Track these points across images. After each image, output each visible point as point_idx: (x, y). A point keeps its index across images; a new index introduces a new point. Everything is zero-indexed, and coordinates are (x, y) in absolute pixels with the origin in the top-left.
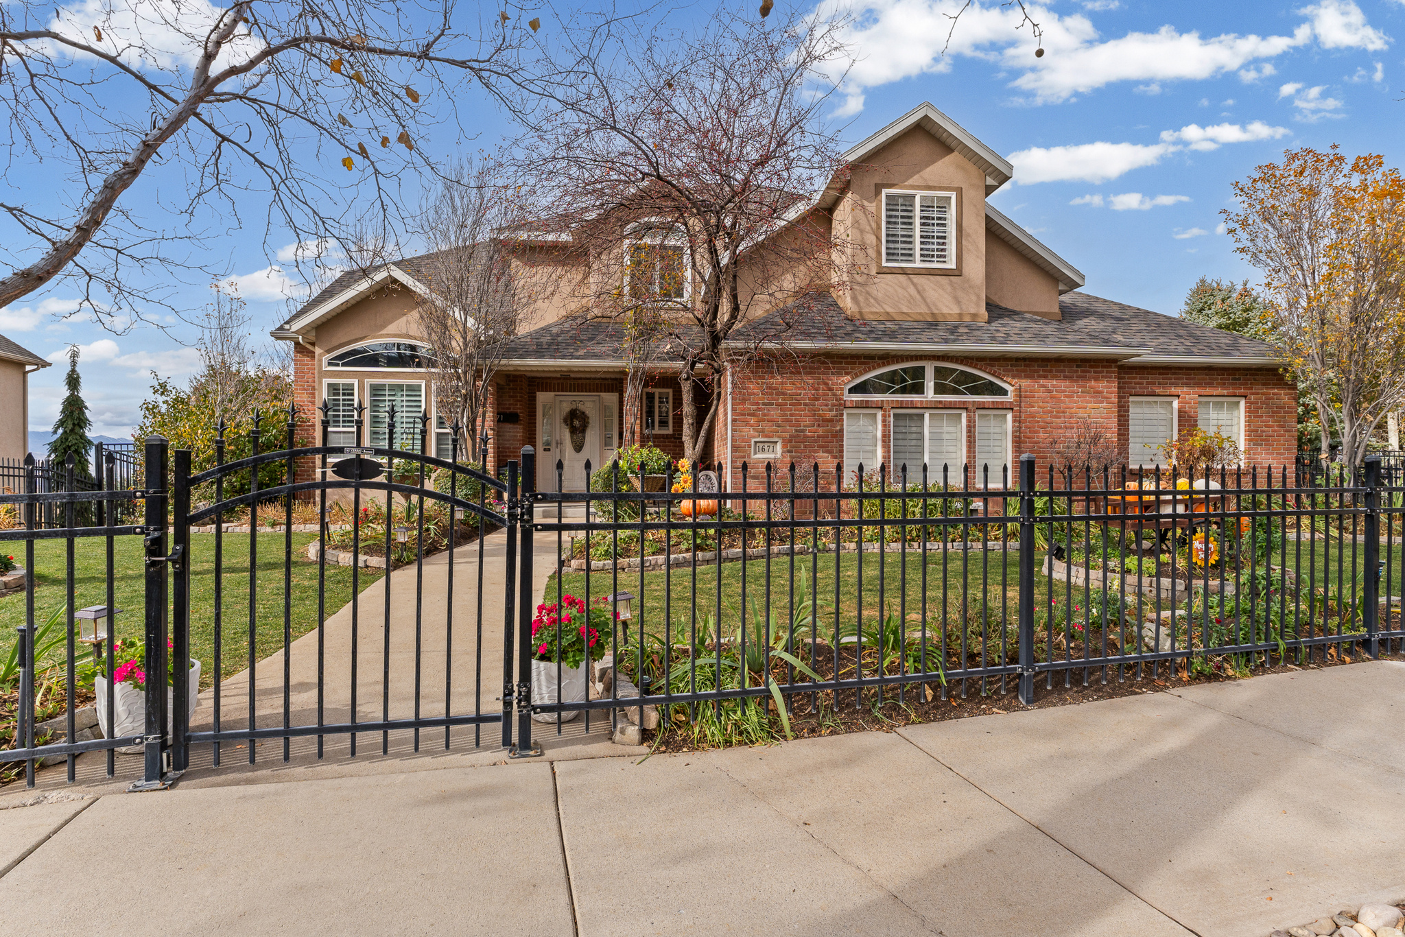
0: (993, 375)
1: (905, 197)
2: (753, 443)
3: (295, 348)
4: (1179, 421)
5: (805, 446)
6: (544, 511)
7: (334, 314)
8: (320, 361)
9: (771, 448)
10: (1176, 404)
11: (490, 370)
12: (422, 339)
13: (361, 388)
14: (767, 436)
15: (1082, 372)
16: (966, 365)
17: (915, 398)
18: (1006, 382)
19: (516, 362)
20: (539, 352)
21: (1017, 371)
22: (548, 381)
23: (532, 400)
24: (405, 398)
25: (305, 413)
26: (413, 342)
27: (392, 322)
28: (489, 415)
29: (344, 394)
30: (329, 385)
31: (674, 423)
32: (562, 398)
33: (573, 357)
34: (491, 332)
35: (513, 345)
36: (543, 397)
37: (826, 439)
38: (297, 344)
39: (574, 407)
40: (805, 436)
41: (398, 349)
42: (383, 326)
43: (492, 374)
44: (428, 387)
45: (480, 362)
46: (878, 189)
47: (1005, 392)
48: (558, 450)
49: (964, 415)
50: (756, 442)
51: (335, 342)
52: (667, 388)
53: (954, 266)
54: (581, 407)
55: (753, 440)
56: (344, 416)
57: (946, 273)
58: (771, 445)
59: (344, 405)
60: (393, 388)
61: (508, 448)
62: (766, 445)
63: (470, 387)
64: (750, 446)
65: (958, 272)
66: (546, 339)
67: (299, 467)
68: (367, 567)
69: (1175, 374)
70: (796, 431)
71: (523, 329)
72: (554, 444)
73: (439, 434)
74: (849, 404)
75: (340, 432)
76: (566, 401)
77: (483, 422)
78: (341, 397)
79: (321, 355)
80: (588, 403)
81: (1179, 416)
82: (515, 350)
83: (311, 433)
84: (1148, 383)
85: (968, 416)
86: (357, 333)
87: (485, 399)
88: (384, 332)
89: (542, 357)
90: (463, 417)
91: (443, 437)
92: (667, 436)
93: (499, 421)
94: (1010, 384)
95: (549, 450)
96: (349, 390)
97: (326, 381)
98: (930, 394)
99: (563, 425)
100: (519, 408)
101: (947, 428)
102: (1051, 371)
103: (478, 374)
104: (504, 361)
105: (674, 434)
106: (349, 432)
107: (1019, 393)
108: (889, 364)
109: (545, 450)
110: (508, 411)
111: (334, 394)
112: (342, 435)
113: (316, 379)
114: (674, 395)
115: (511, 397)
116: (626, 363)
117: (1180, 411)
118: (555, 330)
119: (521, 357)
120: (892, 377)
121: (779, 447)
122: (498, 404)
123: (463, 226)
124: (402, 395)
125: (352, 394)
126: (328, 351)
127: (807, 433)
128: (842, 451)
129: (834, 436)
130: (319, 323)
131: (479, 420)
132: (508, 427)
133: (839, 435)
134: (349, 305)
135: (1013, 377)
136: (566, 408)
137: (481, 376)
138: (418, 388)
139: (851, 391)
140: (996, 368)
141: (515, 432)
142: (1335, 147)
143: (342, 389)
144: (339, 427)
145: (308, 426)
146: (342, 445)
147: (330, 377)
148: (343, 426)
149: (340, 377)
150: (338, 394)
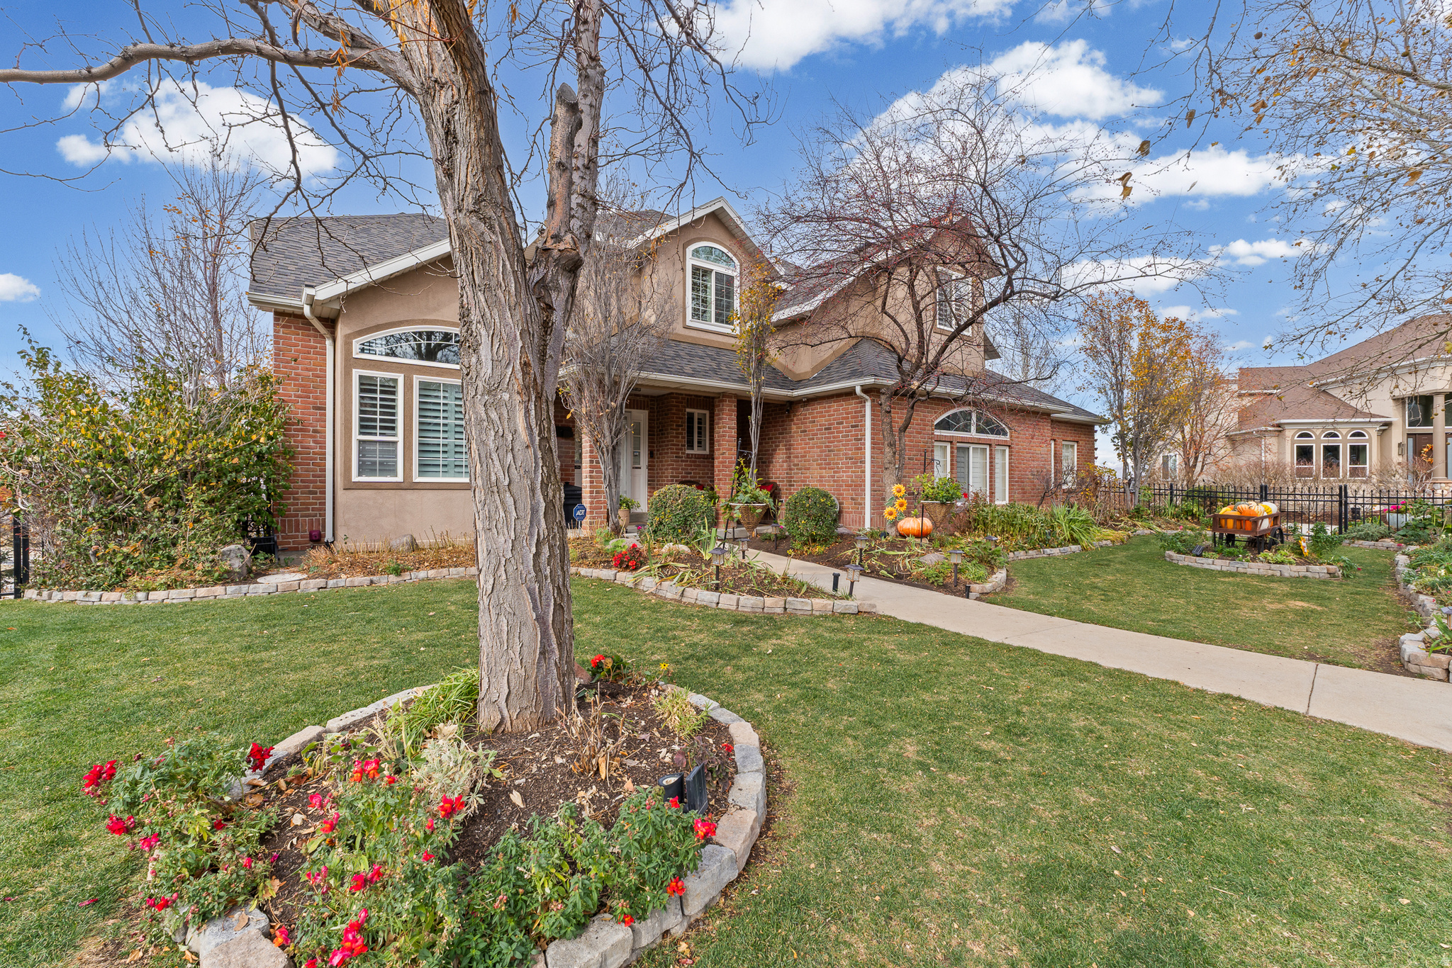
0: (1001, 420)
5: (914, 472)
8: (348, 344)
13: (409, 386)
16: (991, 412)
17: (967, 435)
18: (1006, 425)
21: (1012, 418)
29: (382, 392)
30: (362, 378)
40: (914, 464)
42: (436, 310)
47: (1004, 432)
51: (371, 322)
56: (381, 421)
59: (382, 406)
60: (447, 388)
70: (909, 459)
74: (935, 438)
75: (376, 442)
78: (378, 396)
79: (348, 336)
85: (990, 450)
88: (437, 317)
92: (705, 456)
94: (1008, 427)
96: (388, 387)
97: (357, 373)
98: (974, 431)
101: (980, 459)
105: (711, 455)
106: (390, 442)
107: (1012, 433)
108: (954, 407)
110: (560, 424)
111: (369, 391)
112: (378, 447)
114: (710, 417)
120: (956, 417)
125: (396, 393)
126: (360, 333)
127: (914, 461)
133: (931, 463)
135: (1010, 422)
139: (936, 427)
140: (1002, 415)
143: (381, 386)
144: (375, 434)
145: (295, 430)
146: (378, 459)
147: (363, 368)
148: (381, 434)
149: (378, 369)
150: (375, 391)
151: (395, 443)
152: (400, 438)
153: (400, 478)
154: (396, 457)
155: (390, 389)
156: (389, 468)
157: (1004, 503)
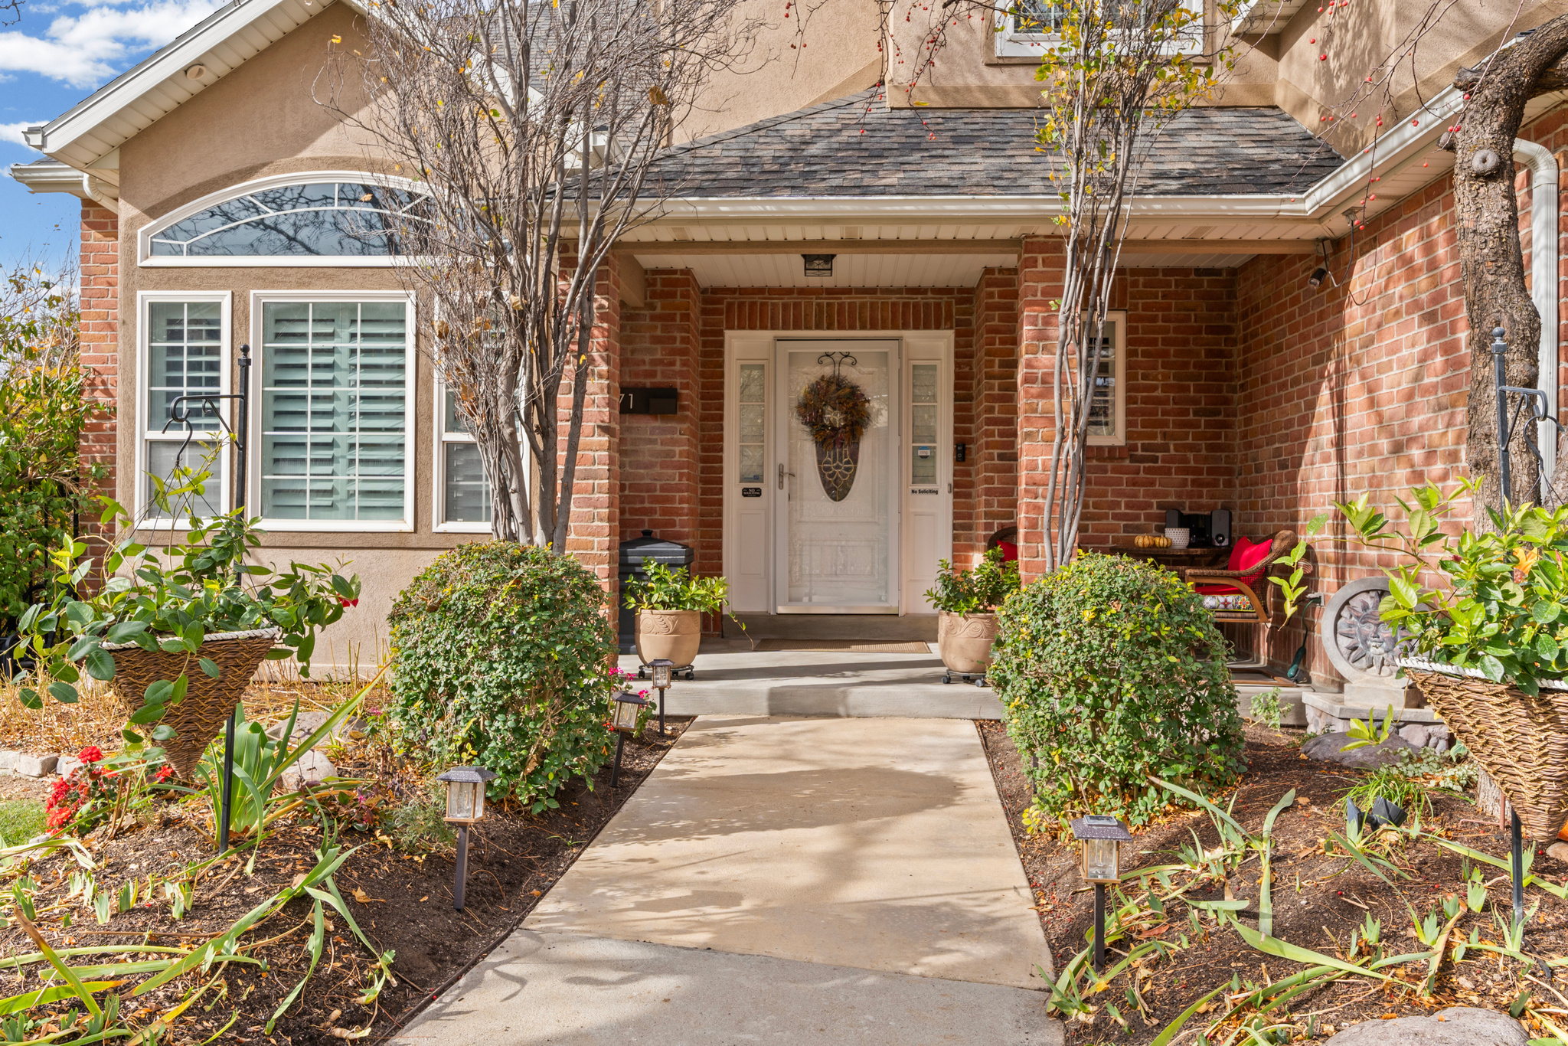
3: (82, 215)
6: (773, 695)
7: (168, 104)
8: (131, 238)
22: (758, 299)
23: (713, 354)
24: (358, 345)
25: (107, 392)
27: (329, 125)
28: (596, 387)
30: (154, 308)
31: (1129, 413)
32: (793, 347)
36: (741, 346)
38: (87, 203)
39: (829, 370)
42: (306, 138)
44: (423, 313)
48: (782, 494)
54: (851, 374)
56: (192, 396)
59: (193, 366)
60: (328, 315)
61: (650, 488)
72: (771, 476)
73: (450, 448)
75: (184, 444)
76: (806, 356)
77: (578, 405)
78: (185, 344)
79: (132, 223)
80: (866, 359)
88: (306, 154)
89: (768, 191)
90: (513, 383)
91: (462, 455)
92: (1112, 454)
93: (624, 409)
95: (758, 493)
96: (206, 322)
97: (146, 296)
99: (797, 424)
100: (682, 375)
109: (746, 493)
110: (648, 382)
112: (189, 452)
113: (120, 293)
114: (1129, 330)
115: (656, 340)
118: (792, 130)
122: (624, 358)
124: (353, 336)
125: (217, 334)
126: (153, 212)
130: (129, 131)
131: (564, 401)
132: (647, 426)
134: (208, 77)
136: (809, 374)
138: (397, 315)
141: (671, 443)
143: (190, 321)
144: (180, 426)
147: (156, 287)
148: (190, 426)
149: (184, 284)
150: (180, 335)
151: (217, 444)
152: (224, 432)
154: (219, 474)
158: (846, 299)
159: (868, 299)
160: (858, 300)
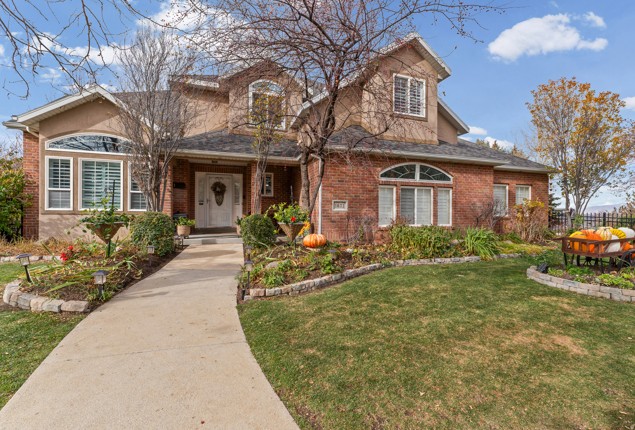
0: (445, 171)
1: (403, 79)
2: (333, 203)
3: (24, 135)
4: (509, 195)
5: (360, 205)
7: (54, 113)
8: (43, 144)
9: (342, 205)
10: (507, 188)
11: (169, 155)
12: (121, 135)
13: (76, 163)
14: (340, 199)
15: (480, 171)
16: (433, 165)
17: (411, 181)
18: (450, 174)
19: (186, 151)
20: (201, 146)
21: (455, 169)
22: (202, 166)
23: (193, 176)
24: (108, 171)
25: (32, 178)
26: (114, 136)
27: (99, 122)
28: (168, 182)
29: (62, 166)
30: (50, 160)
31: (275, 190)
32: (210, 176)
33: (222, 151)
34: (169, 134)
35: (183, 142)
36: (199, 175)
37: (370, 201)
38: (25, 132)
39: (218, 181)
40: (360, 199)
41: (103, 140)
42: (92, 125)
43: (171, 158)
44: (125, 164)
45: (163, 150)
46: (391, 72)
47: (449, 179)
48: (208, 205)
49: (432, 190)
50: (334, 202)
51: (55, 132)
52: (271, 172)
53: (424, 116)
54: (222, 181)
55: (333, 201)
56: (62, 181)
57: (420, 119)
58: (342, 204)
59: (62, 174)
60: (100, 164)
61: (179, 203)
62: (340, 204)
63: (156, 165)
64: (331, 204)
65: (425, 120)
66: (204, 140)
67: (26, 213)
68: (61, 312)
69: (508, 174)
70: (355, 196)
71: (189, 134)
72: (205, 201)
73: (132, 194)
74: (381, 183)
75: (59, 191)
76: (213, 178)
77: (165, 187)
78: (60, 169)
79: (43, 140)
80: (225, 179)
81: (509, 193)
82: (186, 145)
83: (36, 190)
84: (498, 178)
85: (434, 191)
86: (71, 127)
87: (166, 173)
88: (93, 128)
89: (204, 149)
90: (151, 183)
91: (135, 196)
92: (271, 198)
93: (174, 187)
94: (452, 175)
95: (202, 204)
97: (48, 157)
98: (418, 178)
99: (211, 191)
100: (185, 180)
101: (424, 197)
102: (468, 170)
103: (161, 157)
104: (179, 150)
105: (274, 197)
106: (66, 191)
107: (455, 179)
108: (400, 163)
109: (200, 204)
110: (178, 182)
111: (54, 166)
112: (60, 193)
113: (40, 156)
114: (274, 176)
115: (180, 173)
116: (256, 156)
117: (509, 191)
118: (209, 136)
119: (190, 148)
120: (401, 169)
121: (346, 205)
122: (174, 177)
123: (151, 63)
124: (107, 169)
125: (69, 167)
126: (50, 138)
127: (361, 197)
128: (377, 208)
129: (374, 199)
130: (42, 118)
131: (162, 186)
132: (179, 191)
133: (376, 199)
134: (66, 109)
135: (453, 172)
136: (213, 181)
137: (164, 159)
138: (118, 165)
139: (382, 176)
140: (446, 167)
141: (183, 194)
142: (574, 78)
143: (61, 163)
144: (58, 187)
145: (34, 186)
146: (60, 200)
147: (51, 155)
148: (61, 187)
149: (59, 155)
150: (58, 166)
151: (69, 191)
152: (71, 189)
153: (71, 209)
154: (69, 198)
155: (66, 164)
156: (66, 203)
157: (448, 225)
158: (221, 167)
159: (225, 167)
160: (223, 167)
